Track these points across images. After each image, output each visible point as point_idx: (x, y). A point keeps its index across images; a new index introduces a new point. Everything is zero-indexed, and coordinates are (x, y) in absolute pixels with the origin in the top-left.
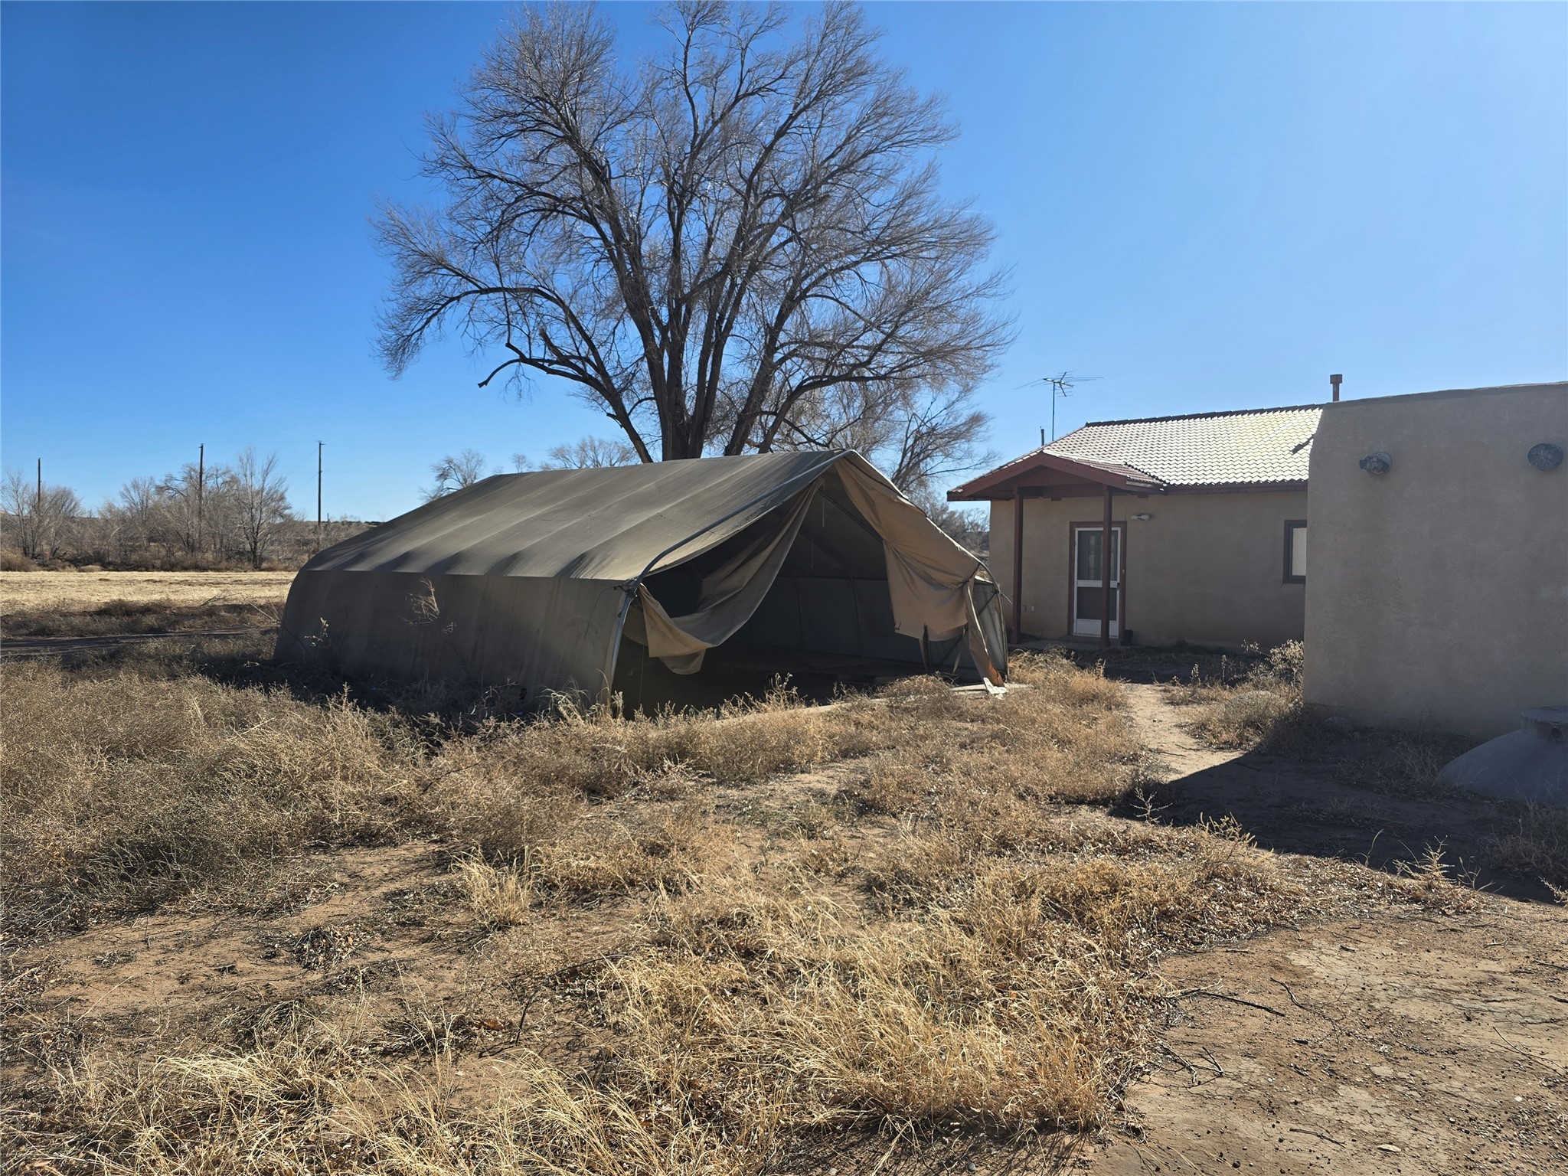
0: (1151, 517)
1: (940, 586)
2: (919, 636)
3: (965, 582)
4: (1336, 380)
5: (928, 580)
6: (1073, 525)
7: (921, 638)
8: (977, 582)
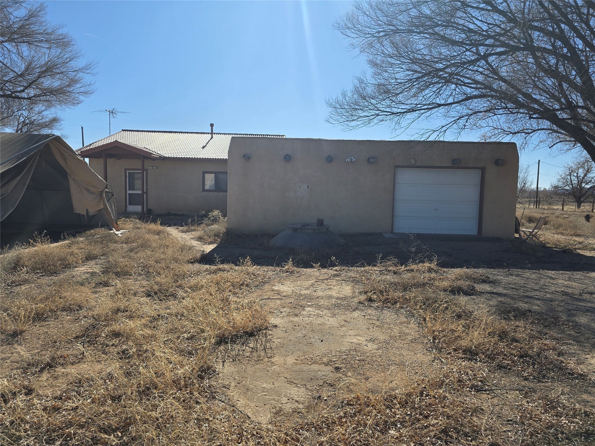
0: (157, 168)
1: (92, 193)
2: (84, 213)
3: (102, 192)
4: (212, 125)
5: (88, 190)
6: (126, 170)
7: (85, 214)
8: (106, 192)
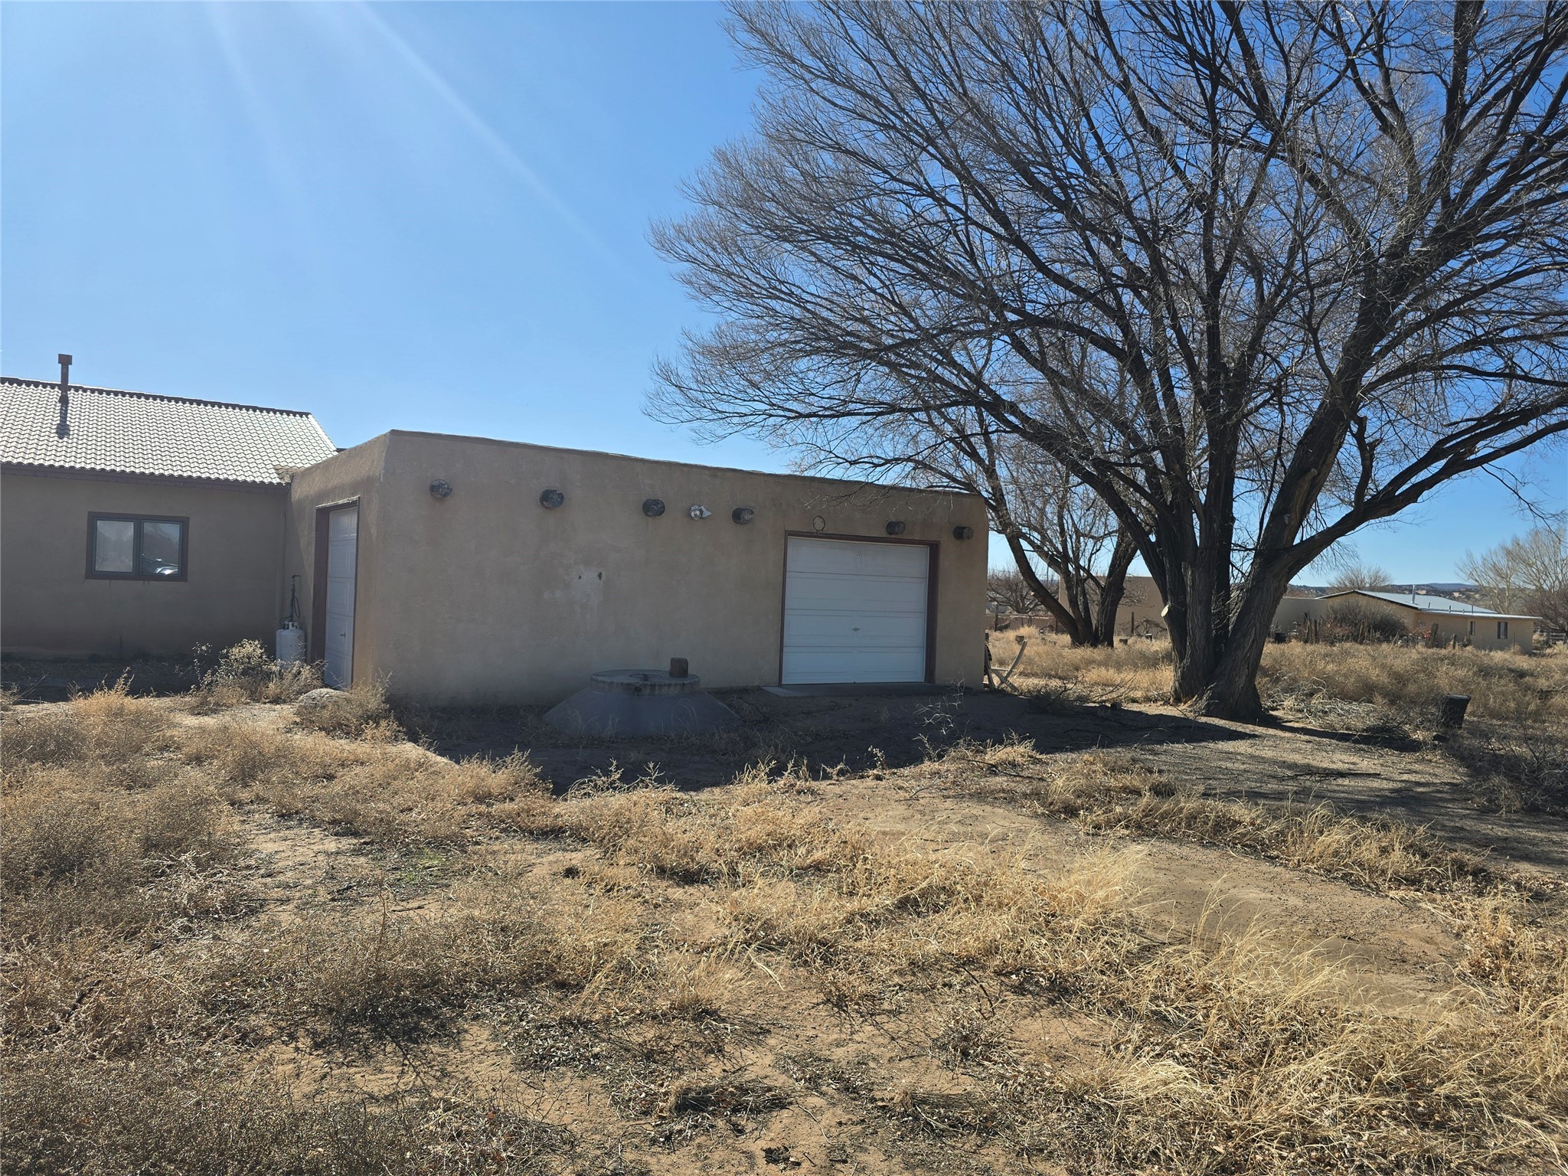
4: (65, 361)
